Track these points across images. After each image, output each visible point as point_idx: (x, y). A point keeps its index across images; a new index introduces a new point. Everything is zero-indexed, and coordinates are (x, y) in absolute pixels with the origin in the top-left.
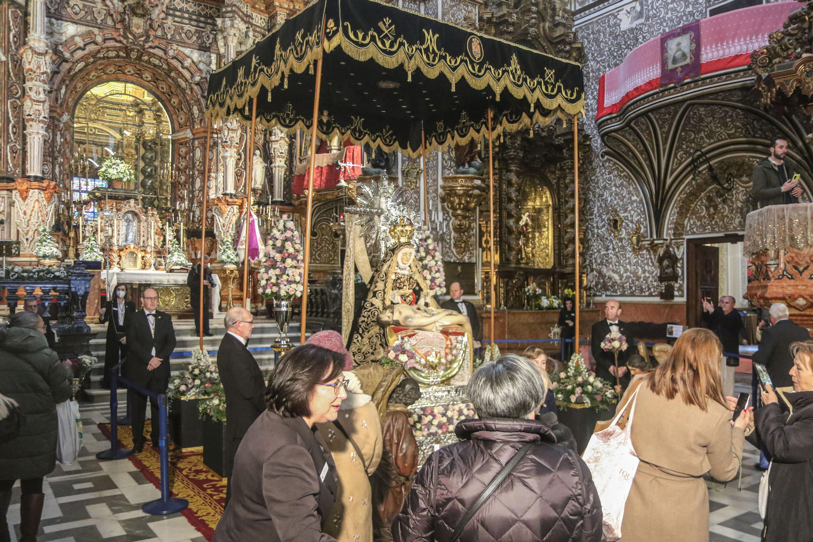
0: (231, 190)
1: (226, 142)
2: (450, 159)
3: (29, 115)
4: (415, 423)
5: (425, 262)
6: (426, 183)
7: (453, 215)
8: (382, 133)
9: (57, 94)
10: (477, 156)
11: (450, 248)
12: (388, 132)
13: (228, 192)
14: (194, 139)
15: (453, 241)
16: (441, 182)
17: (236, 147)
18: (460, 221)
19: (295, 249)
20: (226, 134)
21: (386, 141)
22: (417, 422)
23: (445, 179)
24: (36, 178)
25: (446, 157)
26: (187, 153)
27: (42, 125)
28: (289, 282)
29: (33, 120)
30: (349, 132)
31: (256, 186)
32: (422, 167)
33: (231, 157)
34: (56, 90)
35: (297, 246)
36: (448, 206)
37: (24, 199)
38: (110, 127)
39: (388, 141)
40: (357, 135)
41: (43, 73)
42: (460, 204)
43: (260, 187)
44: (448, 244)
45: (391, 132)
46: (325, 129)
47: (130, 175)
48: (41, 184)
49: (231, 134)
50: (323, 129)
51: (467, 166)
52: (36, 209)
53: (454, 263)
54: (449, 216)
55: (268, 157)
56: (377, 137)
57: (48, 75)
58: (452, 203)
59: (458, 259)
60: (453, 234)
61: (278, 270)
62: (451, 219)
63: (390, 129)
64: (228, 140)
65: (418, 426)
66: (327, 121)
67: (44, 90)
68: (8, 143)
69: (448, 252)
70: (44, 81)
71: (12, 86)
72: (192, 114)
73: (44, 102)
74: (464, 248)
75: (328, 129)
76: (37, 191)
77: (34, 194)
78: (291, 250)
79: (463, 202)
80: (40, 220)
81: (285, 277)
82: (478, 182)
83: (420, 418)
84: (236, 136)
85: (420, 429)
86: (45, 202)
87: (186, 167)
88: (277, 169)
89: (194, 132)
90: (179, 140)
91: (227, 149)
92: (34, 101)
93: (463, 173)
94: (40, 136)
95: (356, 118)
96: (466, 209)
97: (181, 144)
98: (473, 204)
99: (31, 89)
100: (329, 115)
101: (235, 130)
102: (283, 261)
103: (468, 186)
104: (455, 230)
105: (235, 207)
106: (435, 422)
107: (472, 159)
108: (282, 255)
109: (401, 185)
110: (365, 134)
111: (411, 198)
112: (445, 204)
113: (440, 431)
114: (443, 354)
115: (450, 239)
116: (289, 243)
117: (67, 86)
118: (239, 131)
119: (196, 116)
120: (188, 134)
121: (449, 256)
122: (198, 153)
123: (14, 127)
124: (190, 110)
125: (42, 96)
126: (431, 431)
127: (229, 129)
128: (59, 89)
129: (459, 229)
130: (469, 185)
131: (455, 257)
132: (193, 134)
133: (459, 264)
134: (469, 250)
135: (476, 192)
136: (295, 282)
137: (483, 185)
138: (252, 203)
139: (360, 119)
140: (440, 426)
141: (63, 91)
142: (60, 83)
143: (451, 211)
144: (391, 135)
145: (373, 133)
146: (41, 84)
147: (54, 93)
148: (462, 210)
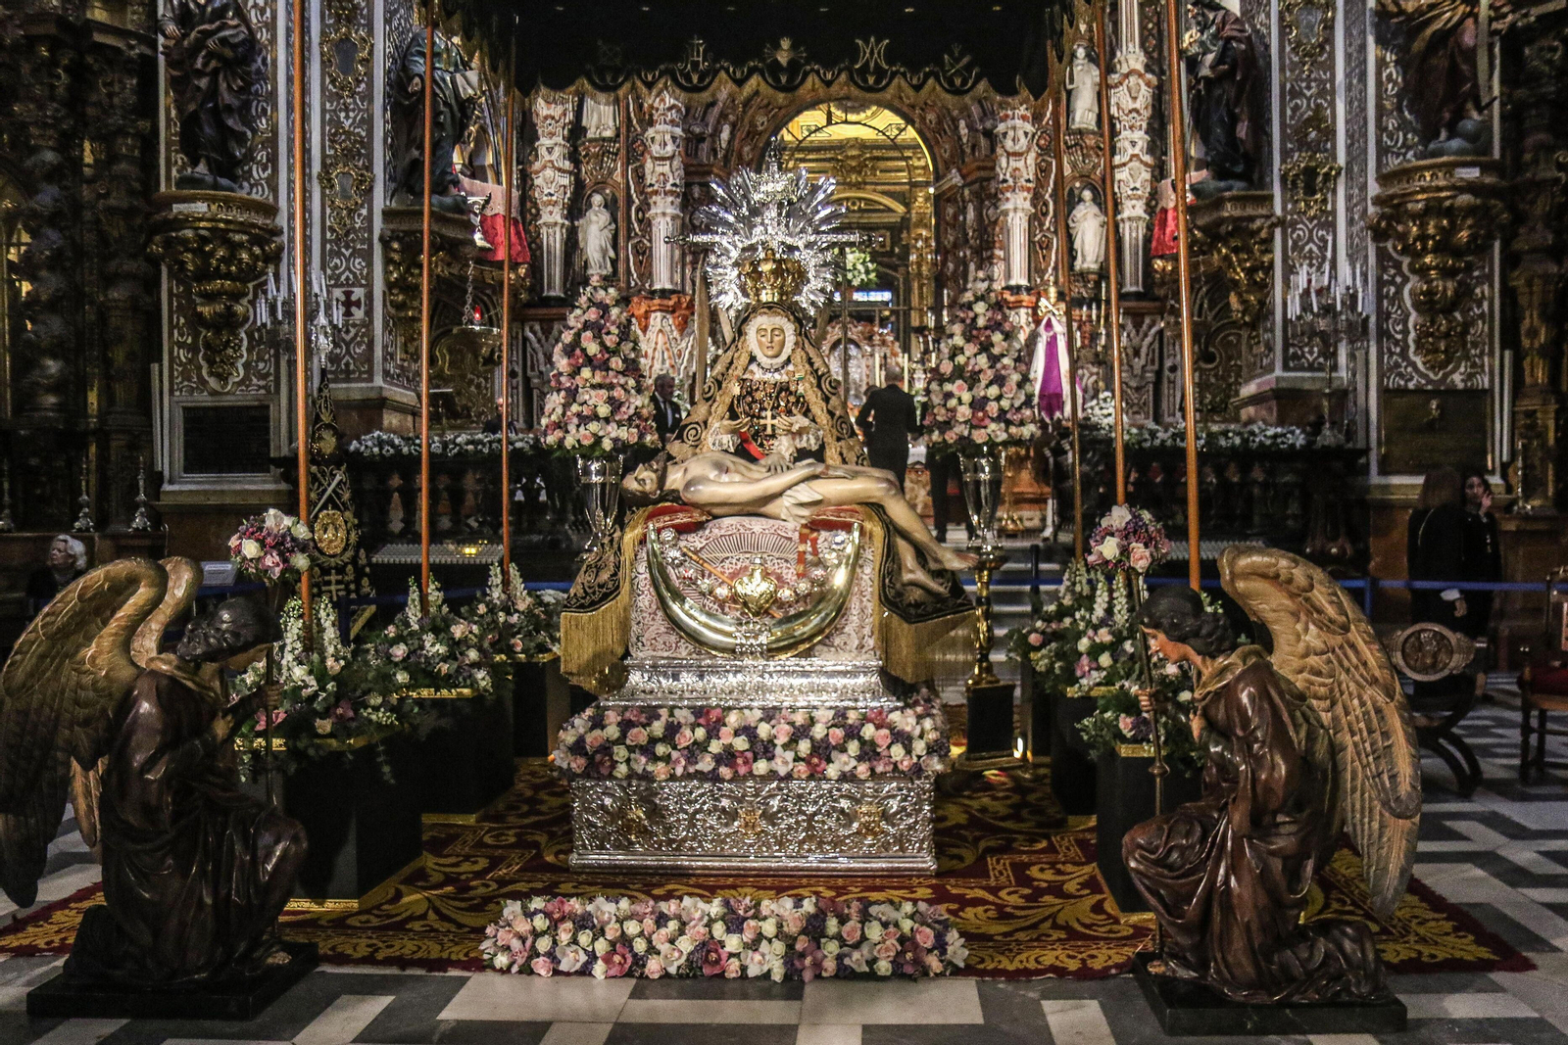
0: (1019, 279)
1: (1005, 181)
2: (1403, 126)
3: (651, 185)
4: (653, 741)
5: (961, 359)
6: (1349, 198)
7: (1413, 271)
8: (941, 63)
9: (714, 142)
10: (1470, 105)
11: (1404, 354)
12: (957, 60)
13: (1013, 282)
14: (963, 186)
15: (1412, 335)
16: (1373, 189)
17: (1028, 190)
18: (1429, 282)
19: (602, 344)
20: (1004, 165)
21: (951, 82)
22: (660, 740)
23: (1384, 179)
24: (664, 294)
25: (1391, 123)
26: (955, 217)
27: (670, 199)
28: (583, 420)
29: (656, 193)
30: (843, 77)
31: (1085, 266)
32: (1342, 159)
33: (1015, 210)
34: (711, 135)
35: (610, 341)
36: (1395, 248)
37: (645, 330)
38: (884, 193)
39: (958, 81)
40: (871, 80)
41: (670, 109)
42: (1423, 237)
43: (1094, 267)
44: (1396, 343)
45: (966, 60)
46: (784, 79)
47: (867, 272)
48: (666, 302)
49: (1013, 164)
50: (778, 80)
51: (1443, 135)
52: (659, 347)
53: (1419, 390)
54: (1400, 272)
55: (1108, 202)
56: (927, 77)
57: (679, 111)
58: (1402, 237)
59: (1430, 381)
60: (1413, 317)
61: (563, 393)
62: (1406, 280)
63: (962, 55)
64: (1008, 177)
65: (661, 749)
66: (791, 62)
67: (674, 139)
68: (629, 238)
69: (1397, 365)
70: (672, 122)
71: (634, 142)
72: (960, 138)
73: (671, 158)
74: (1446, 352)
75: (790, 80)
76: (659, 314)
77: (656, 319)
78: (593, 348)
79: (1431, 231)
80: (667, 365)
81: (575, 408)
82: (1473, 173)
83: (672, 730)
84: (1027, 167)
85: (667, 759)
86: (676, 334)
87: (955, 246)
88: (1127, 225)
89: (964, 171)
90: (944, 193)
91: (1008, 195)
92: (657, 159)
93: (1434, 154)
94: (668, 219)
95: (867, 42)
96: (1445, 246)
97: (948, 200)
98: (1464, 235)
99: (653, 139)
100: (794, 47)
101: (1020, 154)
102: (575, 372)
103: (1439, 189)
104: (1417, 305)
105: (1023, 311)
106: (715, 747)
107: (1460, 114)
108: (572, 361)
109: (1278, 211)
110: (894, 75)
111: (1310, 239)
112: (1389, 245)
113: (725, 772)
114: (790, 574)
115: (1405, 332)
116: (589, 334)
117: (734, 126)
118: (1031, 158)
119: (965, 140)
120: (955, 178)
121: (1401, 375)
122: (971, 214)
123: (638, 210)
124: (957, 128)
125: (670, 148)
126: (699, 767)
127: (1009, 154)
128: (717, 132)
129: (1428, 305)
130: (1442, 183)
131: (1424, 376)
132: (963, 177)
133: (1435, 393)
134: (1467, 357)
135: (1465, 199)
136: (595, 417)
137: (1488, 180)
138: (1053, 300)
139: (878, 42)
140: (728, 756)
141: (725, 135)
142: (718, 122)
143: (1406, 261)
144: (968, 68)
145: (915, 70)
146: (669, 128)
147: (708, 141)
148: (1435, 251)
